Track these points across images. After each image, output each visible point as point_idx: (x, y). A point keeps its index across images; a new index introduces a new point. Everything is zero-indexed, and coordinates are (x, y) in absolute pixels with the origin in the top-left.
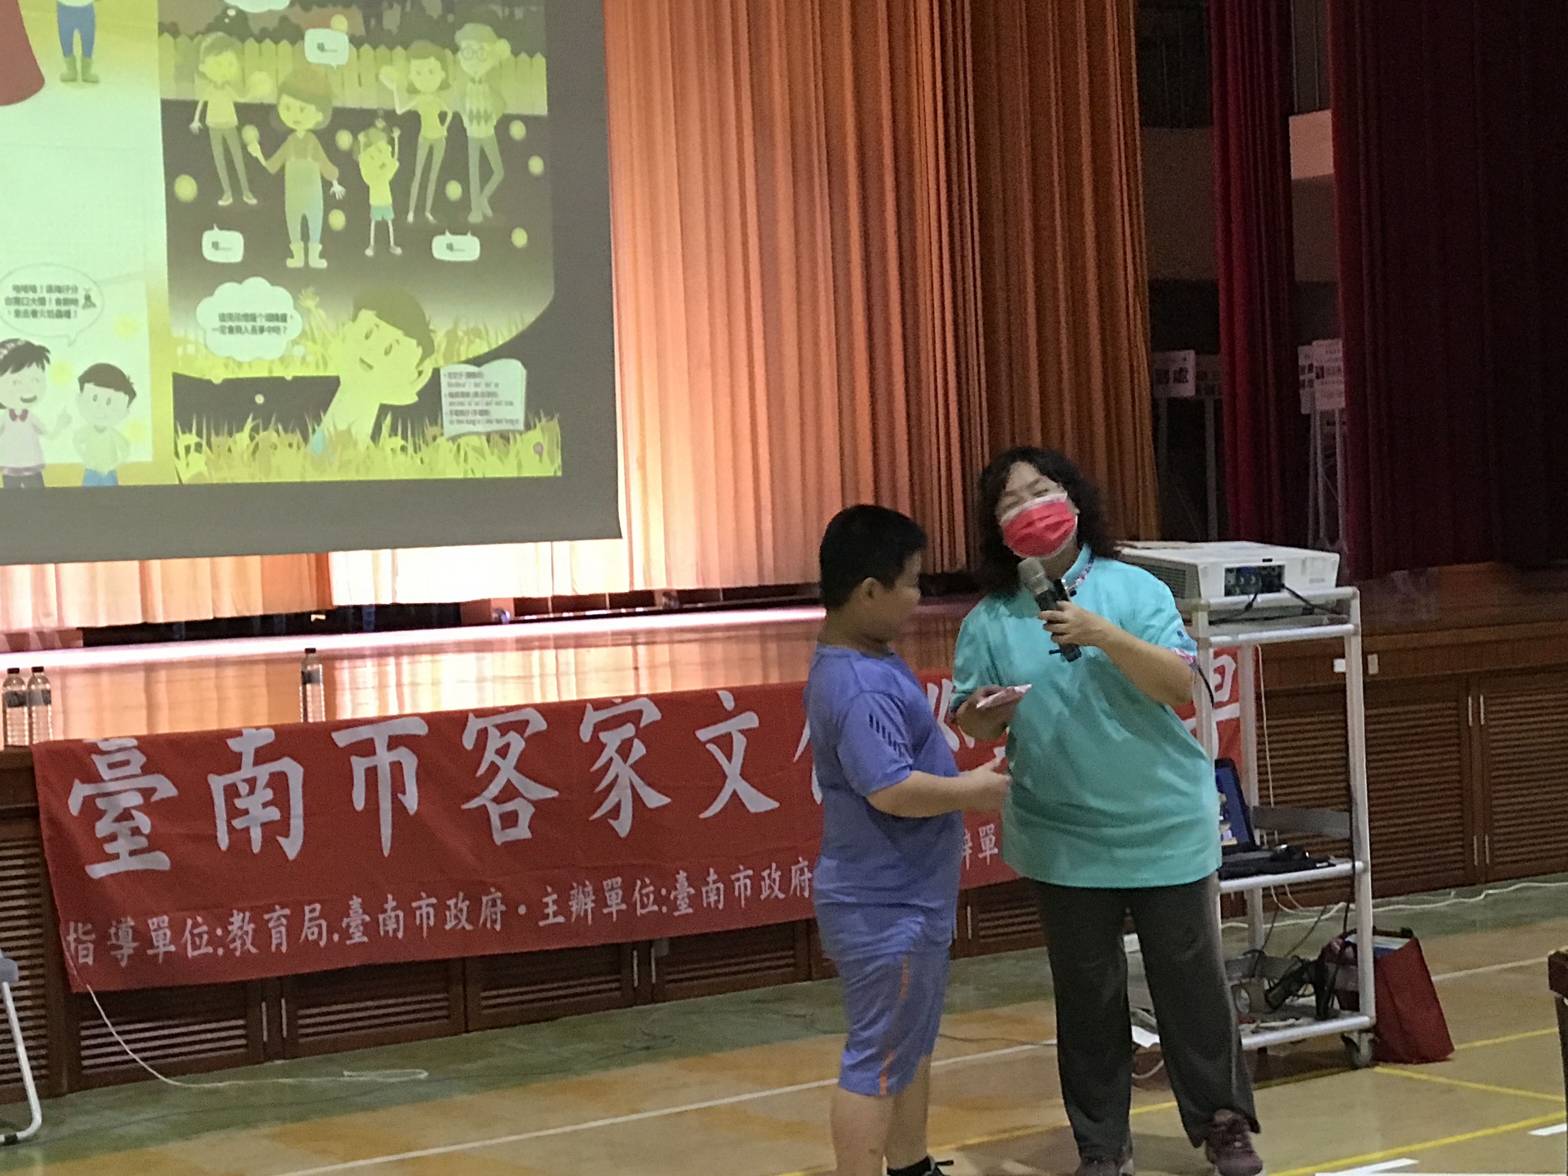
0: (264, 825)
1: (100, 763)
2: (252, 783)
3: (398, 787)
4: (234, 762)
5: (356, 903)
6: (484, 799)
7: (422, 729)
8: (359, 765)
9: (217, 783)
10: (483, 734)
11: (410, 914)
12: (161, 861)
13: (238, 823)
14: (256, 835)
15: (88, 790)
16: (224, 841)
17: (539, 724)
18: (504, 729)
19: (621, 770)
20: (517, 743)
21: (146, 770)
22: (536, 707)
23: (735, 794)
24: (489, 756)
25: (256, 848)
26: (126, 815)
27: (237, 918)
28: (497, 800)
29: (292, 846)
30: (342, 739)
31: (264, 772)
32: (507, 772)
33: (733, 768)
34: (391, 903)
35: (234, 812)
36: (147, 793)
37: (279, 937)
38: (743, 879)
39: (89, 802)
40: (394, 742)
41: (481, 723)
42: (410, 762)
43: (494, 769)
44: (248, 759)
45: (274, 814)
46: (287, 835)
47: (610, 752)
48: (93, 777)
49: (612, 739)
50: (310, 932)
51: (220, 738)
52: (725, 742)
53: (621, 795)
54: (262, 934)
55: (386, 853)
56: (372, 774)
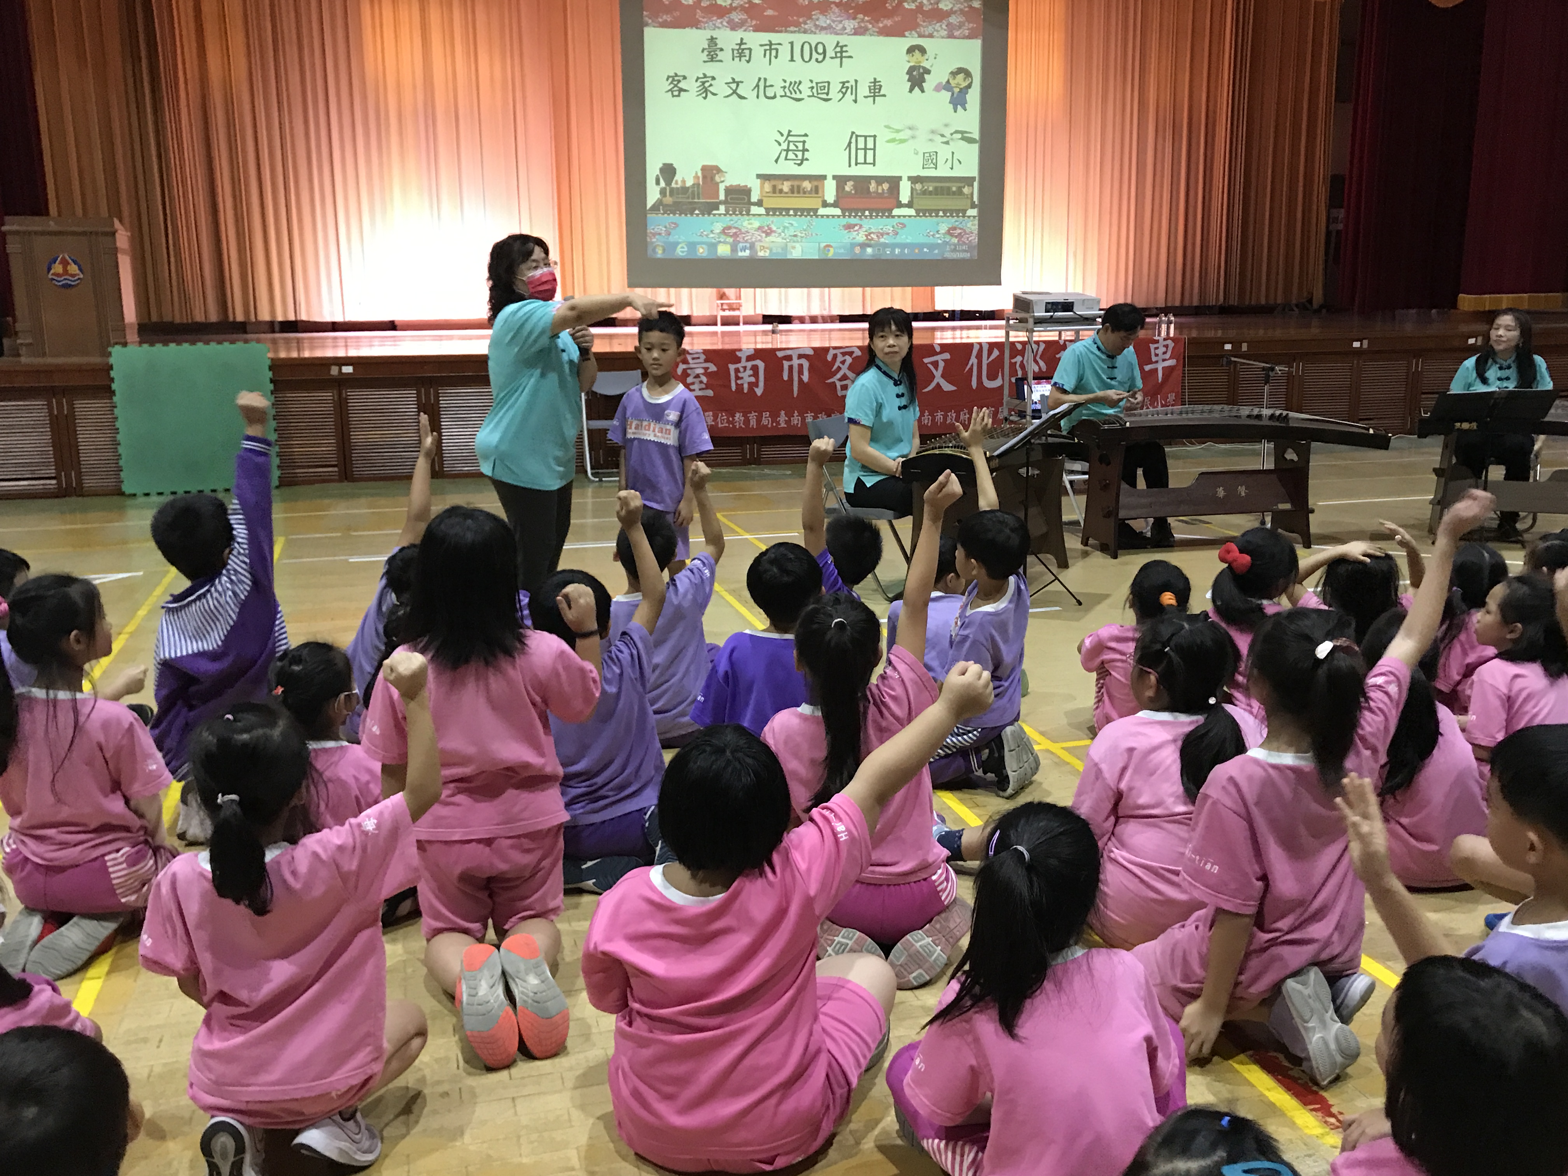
0: (749, 383)
1: (689, 358)
2: (745, 368)
3: (801, 372)
4: (738, 360)
5: (783, 413)
6: (835, 379)
7: (811, 352)
8: (786, 364)
9: (732, 367)
11: (804, 419)
12: (710, 393)
13: (739, 382)
14: (746, 386)
15: (685, 366)
16: (734, 388)
17: (858, 353)
18: (844, 354)
20: (849, 360)
21: (706, 361)
22: (859, 347)
23: (938, 384)
24: (837, 364)
25: (746, 391)
26: (697, 376)
27: (737, 415)
28: (840, 380)
29: (759, 391)
30: (780, 354)
31: (749, 364)
32: (845, 370)
33: (938, 374)
34: (796, 414)
35: (737, 378)
36: (706, 369)
37: (753, 423)
38: (939, 416)
39: (685, 370)
40: (800, 356)
41: (835, 352)
42: (806, 364)
43: (839, 368)
44: (744, 360)
45: (753, 379)
46: (757, 386)
48: (685, 362)
50: (765, 422)
51: (734, 351)
52: (935, 364)
54: (747, 421)
55: (795, 395)
56: (791, 368)
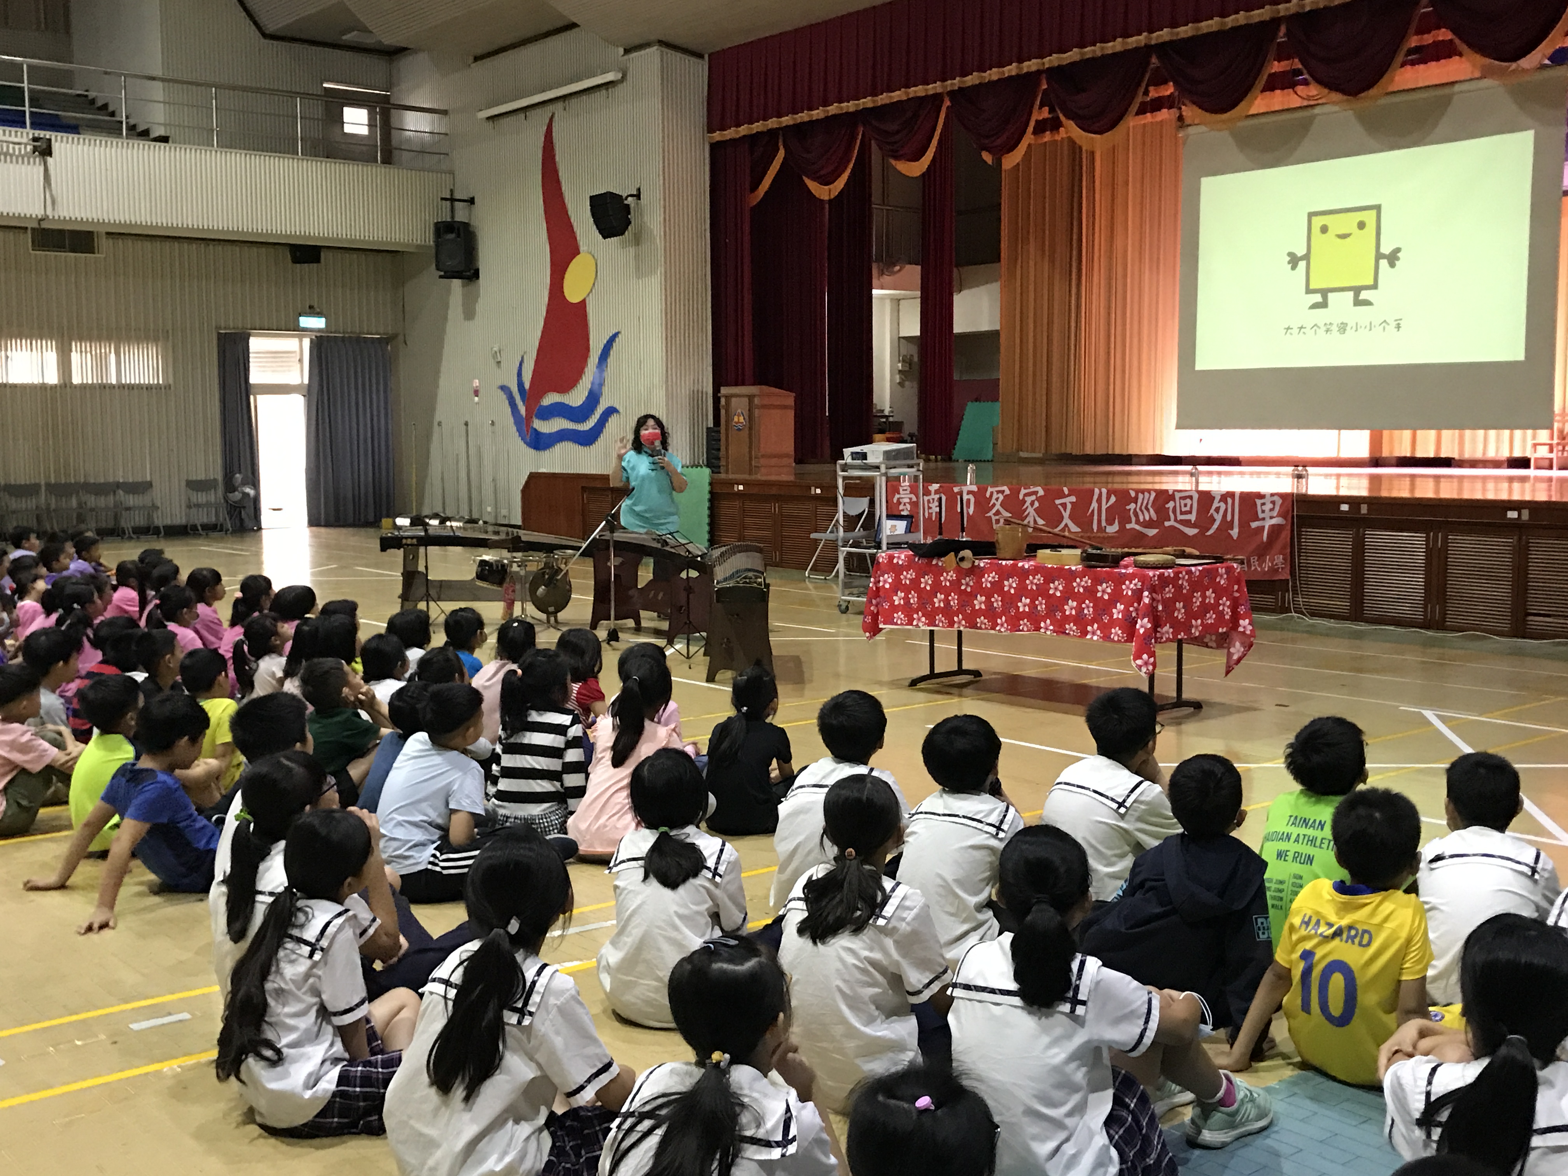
3: (968, 507)
6: (991, 514)
10: (992, 493)
18: (998, 492)
19: (1031, 510)
20: (1001, 497)
23: (1066, 524)
28: (995, 514)
31: (938, 496)
32: (998, 506)
33: (1066, 515)
47: (1027, 504)
49: (1029, 499)
52: (1064, 505)
53: (1030, 519)
